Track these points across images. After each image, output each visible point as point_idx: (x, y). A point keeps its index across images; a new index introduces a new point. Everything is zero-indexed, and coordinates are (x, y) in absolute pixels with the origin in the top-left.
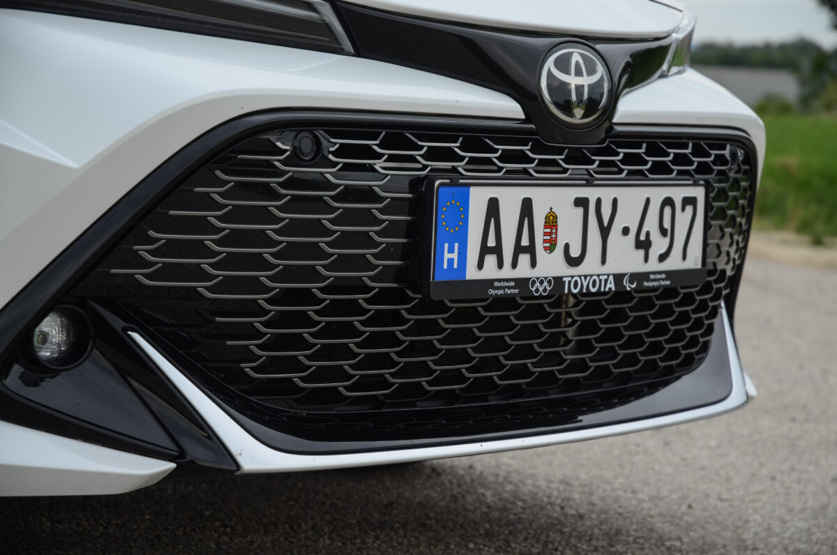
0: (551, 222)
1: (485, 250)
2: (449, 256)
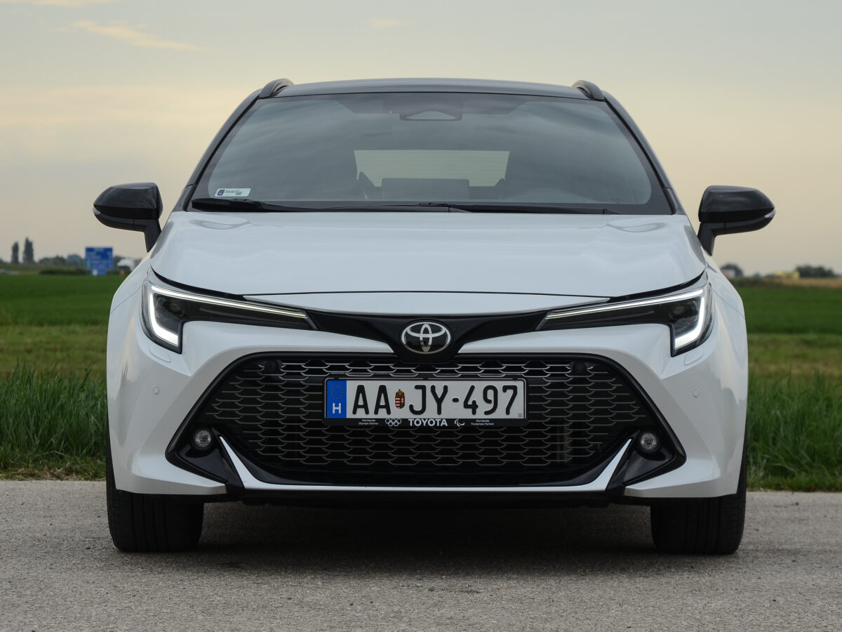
0: (400, 395)
1: (356, 406)
2: (336, 408)
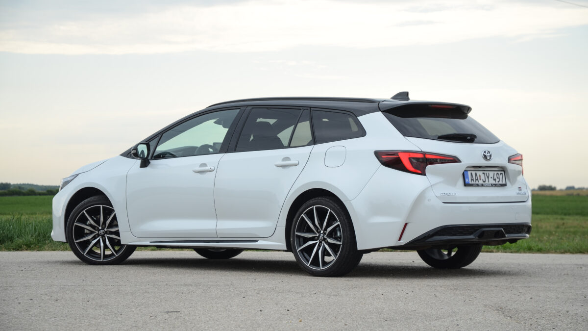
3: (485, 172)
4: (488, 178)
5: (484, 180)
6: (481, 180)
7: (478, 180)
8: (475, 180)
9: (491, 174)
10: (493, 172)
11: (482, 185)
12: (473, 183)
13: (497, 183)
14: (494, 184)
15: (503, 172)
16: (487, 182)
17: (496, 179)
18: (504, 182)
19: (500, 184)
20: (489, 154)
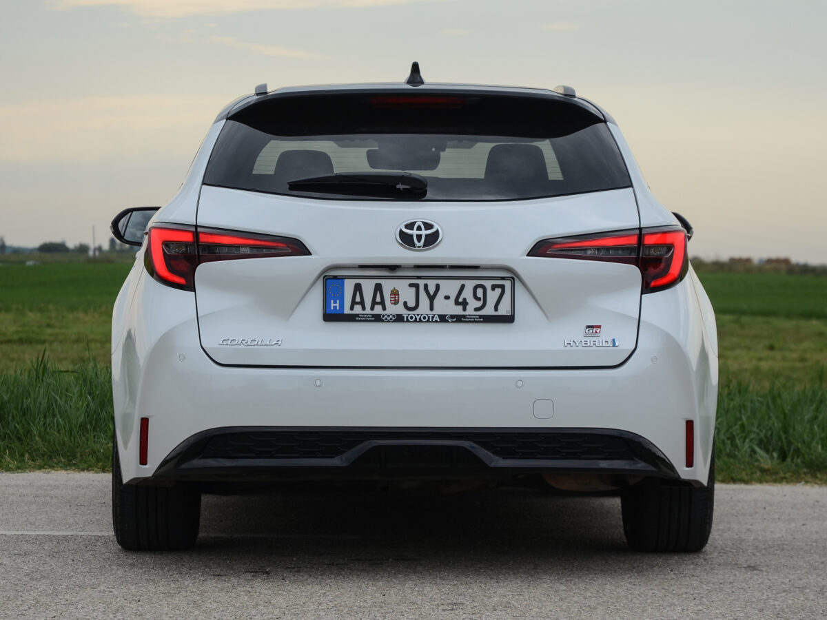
3: (421, 283)
4: (432, 298)
5: (412, 304)
6: (396, 302)
7: (383, 303)
8: (368, 303)
9: (450, 288)
10: (459, 283)
11: (399, 319)
12: (358, 310)
13: (470, 311)
14: (452, 317)
15: (507, 284)
16: (424, 308)
17: (470, 299)
18: (504, 309)
19: (481, 316)
20: (424, 232)
